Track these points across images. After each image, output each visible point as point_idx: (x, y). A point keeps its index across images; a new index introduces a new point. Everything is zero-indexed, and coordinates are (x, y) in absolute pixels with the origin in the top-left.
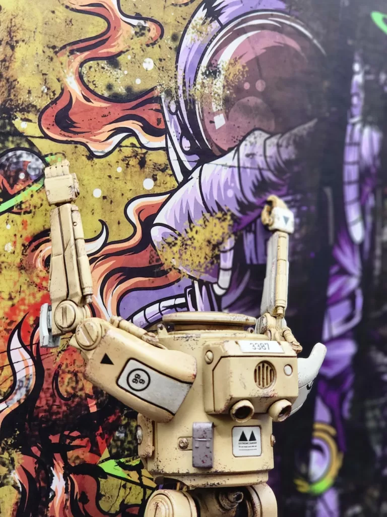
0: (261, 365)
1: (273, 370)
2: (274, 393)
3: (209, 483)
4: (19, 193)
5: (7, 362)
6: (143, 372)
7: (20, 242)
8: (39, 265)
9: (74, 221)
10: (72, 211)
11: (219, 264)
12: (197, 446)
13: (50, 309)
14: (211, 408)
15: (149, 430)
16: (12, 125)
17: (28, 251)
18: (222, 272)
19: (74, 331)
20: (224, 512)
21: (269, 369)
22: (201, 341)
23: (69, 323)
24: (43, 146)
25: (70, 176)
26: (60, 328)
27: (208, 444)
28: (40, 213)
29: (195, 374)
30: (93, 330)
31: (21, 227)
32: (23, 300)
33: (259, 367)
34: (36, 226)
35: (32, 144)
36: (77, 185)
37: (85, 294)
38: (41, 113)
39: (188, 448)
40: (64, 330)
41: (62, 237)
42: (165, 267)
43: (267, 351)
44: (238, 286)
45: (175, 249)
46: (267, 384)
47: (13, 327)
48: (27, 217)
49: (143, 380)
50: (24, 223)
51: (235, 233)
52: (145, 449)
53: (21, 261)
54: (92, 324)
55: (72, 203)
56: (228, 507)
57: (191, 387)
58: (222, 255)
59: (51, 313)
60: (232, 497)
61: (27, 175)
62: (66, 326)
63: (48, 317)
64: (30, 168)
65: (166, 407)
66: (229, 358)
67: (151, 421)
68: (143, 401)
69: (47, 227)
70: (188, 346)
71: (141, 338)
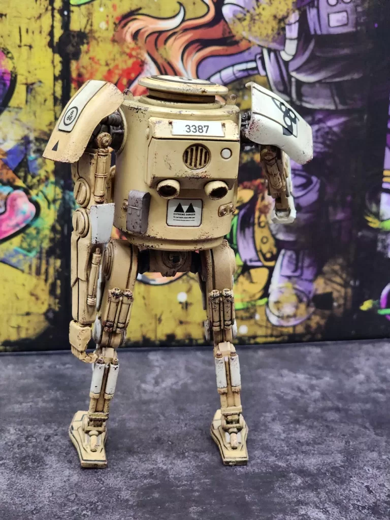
7: (111, 21)
8: (129, 38)
11: (285, 35)
17: (119, 28)
18: (288, 42)
31: (111, 9)
32: (117, 67)
34: (124, 8)
42: (237, 38)
44: (303, 53)
45: (245, 23)
48: (116, 1)
50: (114, 6)
51: (299, 9)
53: (114, 36)
58: (287, 28)
69: (132, 9)
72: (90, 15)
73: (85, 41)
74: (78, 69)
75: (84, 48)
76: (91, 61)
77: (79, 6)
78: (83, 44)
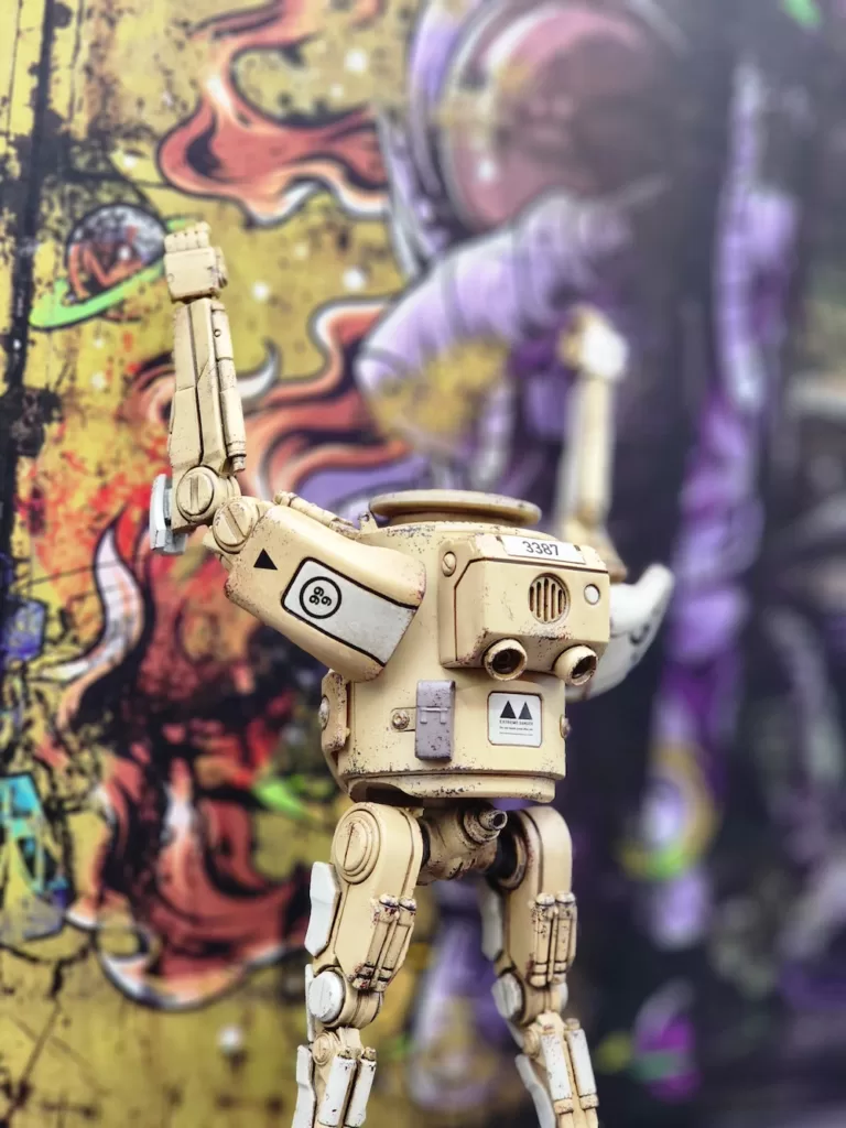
0: (542, 581)
1: (563, 592)
2: (564, 631)
3: (445, 790)
4: (117, 283)
5: (91, 587)
6: (330, 585)
7: (118, 372)
8: (153, 415)
9: (217, 327)
10: (213, 311)
12: (424, 720)
13: (168, 485)
14: (450, 655)
15: (340, 699)
16: (109, 162)
17: (134, 390)
19: (209, 522)
20: (472, 847)
21: (557, 588)
22: (435, 537)
23: (201, 506)
24: (164, 200)
25: (211, 251)
26: (185, 515)
27: (444, 717)
28: (156, 321)
29: (422, 590)
30: (243, 515)
31: (119, 345)
32: (121, 479)
33: (539, 585)
34: (148, 343)
35: (143, 198)
36: (222, 268)
37: (231, 454)
38: (161, 141)
39: (409, 728)
40: (193, 518)
41: (195, 357)
42: (383, 431)
43: (554, 556)
45: (403, 398)
46: (553, 617)
47: (102, 524)
48: (133, 328)
49: (328, 598)
50: (127, 339)
52: (334, 733)
53: (121, 407)
54: (241, 505)
55: (214, 298)
56: (479, 838)
57: (414, 615)
59: (171, 492)
60: (487, 818)
61: (134, 253)
62: (197, 512)
63: (166, 498)
64: (140, 239)
65: (370, 651)
66: (482, 562)
67: (344, 682)
68: (329, 638)
69: (168, 347)
70: (412, 546)
71: (327, 525)
72: (71, 353)
73: (56, 414)
74: (33, 477)
75: (51, 430)
76: (64, 462)
77: (48, 330)
78: (49, 420)
